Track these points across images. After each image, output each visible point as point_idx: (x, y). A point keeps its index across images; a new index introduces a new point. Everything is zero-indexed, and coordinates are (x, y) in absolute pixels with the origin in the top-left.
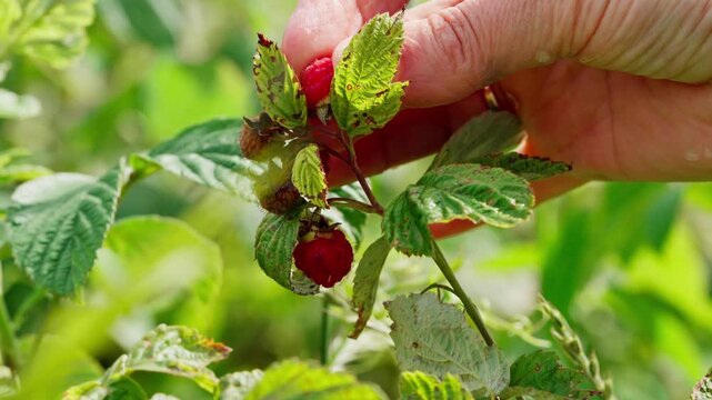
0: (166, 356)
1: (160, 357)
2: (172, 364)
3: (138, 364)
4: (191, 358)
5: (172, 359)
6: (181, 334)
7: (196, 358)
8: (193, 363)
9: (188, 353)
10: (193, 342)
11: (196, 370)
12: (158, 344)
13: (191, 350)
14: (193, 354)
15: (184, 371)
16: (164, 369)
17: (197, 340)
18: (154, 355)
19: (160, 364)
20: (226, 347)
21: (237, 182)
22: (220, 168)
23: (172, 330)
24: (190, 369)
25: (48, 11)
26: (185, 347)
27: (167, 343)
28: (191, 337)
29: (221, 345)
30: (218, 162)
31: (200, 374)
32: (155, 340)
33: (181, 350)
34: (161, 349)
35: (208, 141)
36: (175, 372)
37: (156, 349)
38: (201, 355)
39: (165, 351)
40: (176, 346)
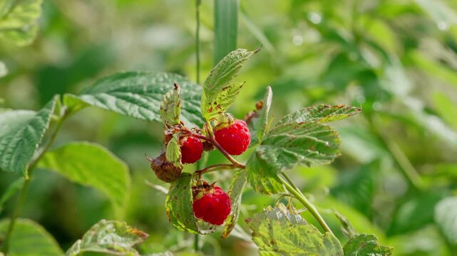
0: (106, 240)
1: (102, 242)
2: (110, 247)
3: (88, 246)
4: (122, 242)
5: (110, 242)
6: (115, 226)
7: (125, 242)
8: (124, 245)
9: (120, 238)
10: (123, 230)
11: (125, 250)
12: (100, 233)
13: (122, 236)
14: (124, 239)
15: (118, 251)
16: (105, 250)
17: (126, 229)
18: (98, 240)
19: (102, 246)
20: (145, 234)
21: (130, 108)
22: (120, 100)
23: (109, 223)
24: (122, 249)
25: (11, 10)
26: (119, 235)
27: (107, 232)
28: (122, 228)
29: (141, 232)
30: (118, 97)
31: (128, 253)
32: (99, 231)
33: (115, 236)
34: (103, 236)
35: (113, 86)
36: (112, 252)
37: (100, 236)
38: (129, 239)
39: (105, 238)
40: (112, 234)
